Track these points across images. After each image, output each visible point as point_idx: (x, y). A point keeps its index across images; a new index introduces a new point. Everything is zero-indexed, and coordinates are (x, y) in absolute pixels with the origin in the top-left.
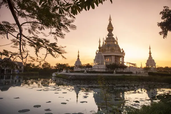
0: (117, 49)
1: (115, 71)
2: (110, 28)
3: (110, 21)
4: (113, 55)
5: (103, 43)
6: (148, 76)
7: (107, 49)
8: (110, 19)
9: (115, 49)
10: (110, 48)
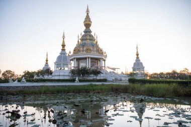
0: (95, 49)
1: (77, 79)
2: (87, 22)
3: (88, 14)
4: (89, 58)
5: (78, 42)
6: (128, 84)
7: (81, 49)
8: (88, 11)
9: (92, 49)
10: (85, 49)
